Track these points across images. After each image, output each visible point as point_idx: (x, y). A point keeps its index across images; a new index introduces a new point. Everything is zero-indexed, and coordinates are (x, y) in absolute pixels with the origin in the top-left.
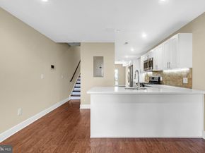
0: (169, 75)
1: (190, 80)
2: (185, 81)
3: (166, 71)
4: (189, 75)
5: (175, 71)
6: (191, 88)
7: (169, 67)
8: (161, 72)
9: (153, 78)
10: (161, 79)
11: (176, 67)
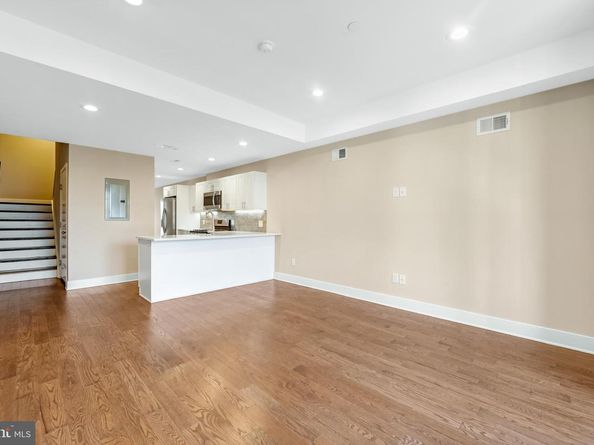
0: (245, 217)
1: (265, 223)
2: (261, 224)
3: (239, 212)
4: (264, 217)
5: (251, 212)
6: (265, 232)
7: (244, 208)
8: (232, 213)
9: (220, 222)
10: (233, 223)
11: (253, 209)
